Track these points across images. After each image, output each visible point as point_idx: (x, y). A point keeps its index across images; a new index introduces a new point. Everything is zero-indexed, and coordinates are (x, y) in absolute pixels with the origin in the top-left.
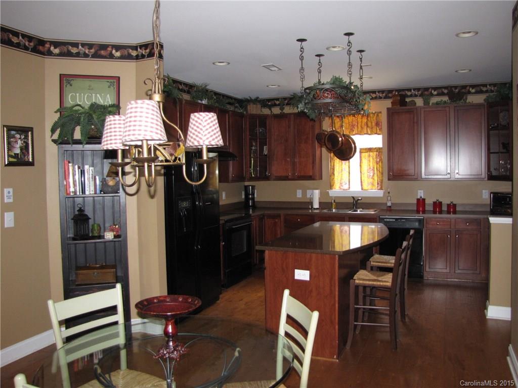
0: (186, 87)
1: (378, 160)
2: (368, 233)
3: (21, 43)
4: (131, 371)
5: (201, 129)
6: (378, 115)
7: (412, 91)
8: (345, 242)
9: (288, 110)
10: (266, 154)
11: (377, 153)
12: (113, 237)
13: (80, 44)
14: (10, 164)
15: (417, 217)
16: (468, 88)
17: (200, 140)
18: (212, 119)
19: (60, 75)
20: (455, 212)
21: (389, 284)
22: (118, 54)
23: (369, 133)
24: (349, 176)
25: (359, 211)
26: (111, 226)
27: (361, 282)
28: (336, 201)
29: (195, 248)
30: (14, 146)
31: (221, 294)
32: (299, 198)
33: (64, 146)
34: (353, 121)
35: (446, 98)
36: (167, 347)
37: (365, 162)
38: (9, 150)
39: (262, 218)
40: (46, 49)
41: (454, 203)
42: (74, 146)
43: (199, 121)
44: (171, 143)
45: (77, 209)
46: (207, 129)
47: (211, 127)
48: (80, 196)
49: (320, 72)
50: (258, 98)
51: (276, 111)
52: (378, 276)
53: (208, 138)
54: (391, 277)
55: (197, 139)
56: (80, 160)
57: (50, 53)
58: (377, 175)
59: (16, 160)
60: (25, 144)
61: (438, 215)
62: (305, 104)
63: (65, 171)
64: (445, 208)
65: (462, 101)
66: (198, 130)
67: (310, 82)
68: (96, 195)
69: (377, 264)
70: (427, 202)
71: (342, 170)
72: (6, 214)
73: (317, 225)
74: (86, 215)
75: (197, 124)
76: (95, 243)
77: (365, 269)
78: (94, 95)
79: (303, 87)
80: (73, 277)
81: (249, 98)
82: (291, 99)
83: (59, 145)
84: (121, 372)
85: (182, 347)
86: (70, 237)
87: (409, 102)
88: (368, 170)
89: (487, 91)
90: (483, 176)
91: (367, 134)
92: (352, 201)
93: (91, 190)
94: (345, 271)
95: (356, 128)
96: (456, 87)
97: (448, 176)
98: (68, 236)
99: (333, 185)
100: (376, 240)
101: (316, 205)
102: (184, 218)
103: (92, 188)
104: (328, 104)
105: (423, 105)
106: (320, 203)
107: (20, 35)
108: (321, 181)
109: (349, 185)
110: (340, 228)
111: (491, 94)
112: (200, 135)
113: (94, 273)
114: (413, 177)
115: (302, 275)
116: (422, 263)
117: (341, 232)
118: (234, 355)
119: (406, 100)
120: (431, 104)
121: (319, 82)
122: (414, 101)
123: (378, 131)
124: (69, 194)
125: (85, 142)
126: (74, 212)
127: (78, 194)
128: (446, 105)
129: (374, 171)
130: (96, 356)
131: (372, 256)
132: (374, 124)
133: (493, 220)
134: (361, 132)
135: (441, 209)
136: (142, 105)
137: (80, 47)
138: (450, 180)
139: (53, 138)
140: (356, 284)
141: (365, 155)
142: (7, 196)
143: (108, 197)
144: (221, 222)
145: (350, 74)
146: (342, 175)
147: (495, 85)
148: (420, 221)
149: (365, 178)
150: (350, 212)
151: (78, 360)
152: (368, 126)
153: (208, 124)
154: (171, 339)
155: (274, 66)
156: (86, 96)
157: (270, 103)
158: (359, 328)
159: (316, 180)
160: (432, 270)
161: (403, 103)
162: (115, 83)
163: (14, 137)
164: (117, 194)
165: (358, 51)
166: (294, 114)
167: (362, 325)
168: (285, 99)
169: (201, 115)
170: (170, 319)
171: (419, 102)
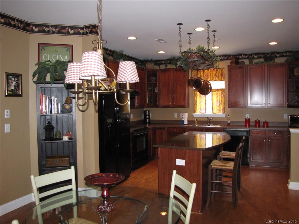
0: (111, 52)
1: (222, 96)
2: (217, 139)
3: (16, 25)
4: (80, 219)
5: (126, 71)
6: (222, 70)
7: (243, 56)
8: (203, 144)
9: (169, 66)
10: (156, 92)
11: (222, 92)
12: (68, 139)
13: (50, 26)
14: (9, 95)
15: (245, 129)
16: (275, 54)
17: (125, 78)
18: (133, 65)
19: (38, 43)
20: (268, 127)
21: (232, 168)
22: (72, 32)
23: (217, 80)
24: (205, 105)
25: (211, 125)
26: (67, 133)
27: (215, 167)
28: (197, 120)
29: (116, 146)
30: (11, 85)
31: (130, 173)
32: (176, 118)
33: (40, 85)
34: (207, 73)
35: (262, 60)
36: (104, 204)
37: (215, 97)
38: (8, 87)
39: (154, 129)
40: (31, 28)
41: (267, 121)
42: (46, 85)
43: (125, 66)
44: (108, 79)
45: (47, 122)
46: (130, 71)
47: (132, 70)
48: (49, 114)
49: (190, 44)
50: (152, 59)
51: (163, 67)
52: (225, 163)
53: (130, 77)
54: (233, 164)
55: (124, 77)
56: (49, 94)
57: (32, 31)
58: (222, 105)
59: (12, 93)
60: (17, 84)
61: (257, 128)
62: (182, 61)
63: (40, 100)
64: (261, 124)
65: (272, 61)
66: (125, 72)
67: (185, 49)
68: (58, 114)
69: (224, 156)
70: (251, 121)
71: (201, 102)
72: (5, 124)
73: (186, 134)
74: (52, 126)
75: (124, 68)
76: (57, 142)
77: (216, 159)
78: (58, 55)
79: (180, 52)
80: (44, 163)
81: (147, 60)
82: (171, 60)
83: (37, 85)
84: (74, 220)
85: (113, 204)
86: (42, 139)
87: (241, 62)
88: (216, 102)
89: (286, 56)
90: (285, 105)
91: (216, 80)
92: (207, 120)
93: (55, 111)
94: (206, 160)
95: (209, 77)
96: (268, 53)
97: (264, 105)
98: (42, 138)
99: (196, 111)
100: (221, 143)
101: (186, 122)
102: (110, 129)
103: (56, 110)
104: (195, 62)
105: (249, 64)
106: (188, 121)
107: (16, 20)
108: (189, 108)
109: (205, 110)
110: (200, 136)
111: (289, 57)
112: (125, 75)
113: (57, 160)
114: (243, 106)
115: (181, 162)
116: (248, 156)
117: (201, 138)
118: (144, 210)
119: (239, 61)
120: (253, 63)
121: (190, 49)
122: (244, 61)
123: (222, 79)
124: (43, 113)
125: (52, 83)
126: (45, 124)
127: (48, 113)
128: (262, 64)
129: (220, 102)
130: (57, 210)
131: (220, 152)
132: (220, 75)
133: (292, 131)
134: (212, 80)
135: (260, 125)
136: (92, 55)
137: (50, 27)
138: (265, 107)
139: (34, 80)
140: (212, 168)
141: (215, 93)
142: (6, 114)
143: (65, 116)
144: (131, 131)
145: (209, 44)
146: (201, 104)
147: (291, 52)
148: (248, 132)
149: (215, 107)
150: (206, 126)
151: (46, 213)
152: (216, 76)
153: (131, 68)
154: (106, 200)
155: (162, 40)
156: (53, 56)
157: (159, 63)
158: (213, 194)
159: (186, 107)
160: (254, 161)
161: (237, 63)
162: (70, 49)
163: (11, 79)
164: (71, 114)
165: (213, 31)
166: (173, 69)
167: (215, 192)
168: (168, 60)
169: (126, 63)
170: (105, 187)
171: (247, 62)
